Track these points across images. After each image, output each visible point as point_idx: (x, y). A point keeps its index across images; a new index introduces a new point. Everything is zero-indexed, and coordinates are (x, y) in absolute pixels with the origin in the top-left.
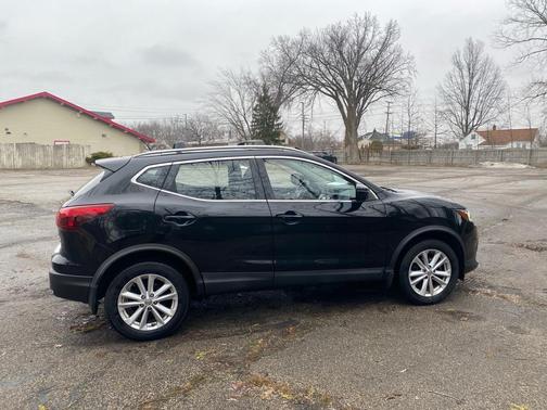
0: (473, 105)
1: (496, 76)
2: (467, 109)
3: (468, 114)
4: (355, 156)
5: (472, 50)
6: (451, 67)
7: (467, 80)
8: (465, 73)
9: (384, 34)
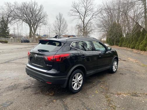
0: (61, 29)
1: (66, 23)
2: (60, 30)
3: (60, 31)
4: (35, 41)
5: (60, 16)
6: (56, 19)
7: (59, 23)
8: (59, 21)
9: (39, 8)
